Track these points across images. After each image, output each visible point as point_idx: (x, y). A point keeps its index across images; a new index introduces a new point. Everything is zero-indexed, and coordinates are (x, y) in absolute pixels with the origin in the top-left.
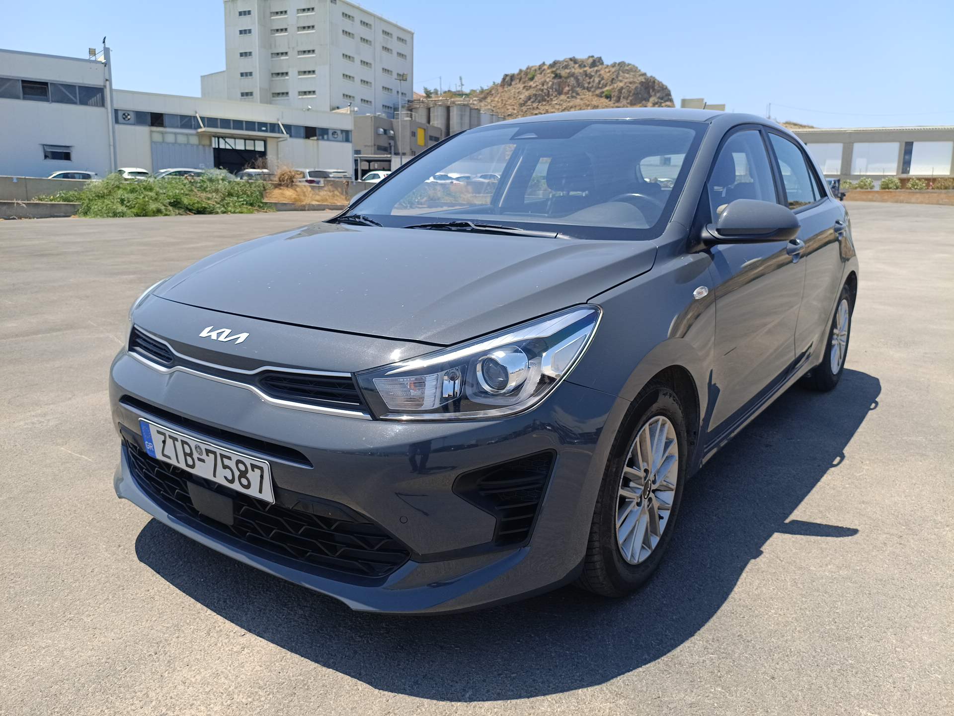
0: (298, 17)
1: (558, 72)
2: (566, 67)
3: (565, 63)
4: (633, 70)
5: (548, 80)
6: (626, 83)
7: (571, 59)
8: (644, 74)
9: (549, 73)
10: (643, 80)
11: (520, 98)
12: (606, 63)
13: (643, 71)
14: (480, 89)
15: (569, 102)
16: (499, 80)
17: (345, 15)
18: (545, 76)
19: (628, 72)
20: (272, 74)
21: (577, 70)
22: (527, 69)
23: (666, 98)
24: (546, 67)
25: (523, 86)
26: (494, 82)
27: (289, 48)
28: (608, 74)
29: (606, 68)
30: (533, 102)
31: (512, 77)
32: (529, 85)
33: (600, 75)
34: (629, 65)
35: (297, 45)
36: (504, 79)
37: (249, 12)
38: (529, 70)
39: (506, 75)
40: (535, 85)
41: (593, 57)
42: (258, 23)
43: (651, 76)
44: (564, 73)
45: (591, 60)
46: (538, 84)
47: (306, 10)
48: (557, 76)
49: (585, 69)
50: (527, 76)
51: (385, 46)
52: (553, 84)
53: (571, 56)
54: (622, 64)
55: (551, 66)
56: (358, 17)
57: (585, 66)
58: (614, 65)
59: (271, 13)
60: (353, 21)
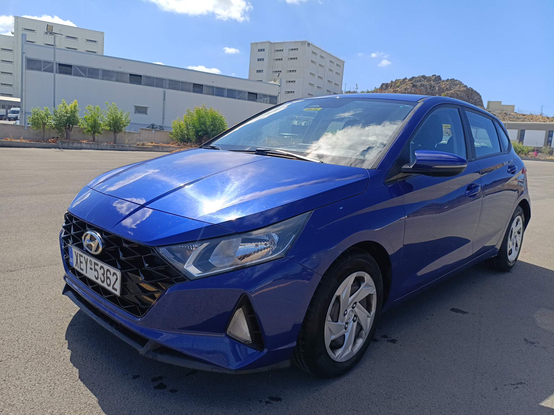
0: (289, 53)
1: (415, 83)
3: (419, 79)
5: (408, 87)
6: (455, 91)
7: (422, 76)
9: (409, 84)
10: (465, 90)
12: (443, 79)
13: (465, 84)
14: (367, 91)
16: (379, 86)
17: (313, 52)
18: (406, 85)
19: (456, 85)
21: (425, 83)
23: (478, 101)
24: (407, 80)
25: (393, 90)
26: (375, 87)
27: (282, 69)
28: (444, 85)
29: (443, 82)
31: (387, 85)
32: (396, 90)
33: (439, 86)
34: (457, 80)
35: (287, 68)
36: (382, 86)
37: (264, 50)
38: (397, 82)
40: (401, 90)
42: (268, 56)
43: (470, 88)
45: (434, 77)
47: (294, 50)
49: (430, 82)
50: (395, 84)
51: (330, 68)
52: (411, 90)
54: (452, 80)
55: (411, 80)
56: (319, 53)
58: (448, 80)
59: (275, 50)
60: (316, 56)
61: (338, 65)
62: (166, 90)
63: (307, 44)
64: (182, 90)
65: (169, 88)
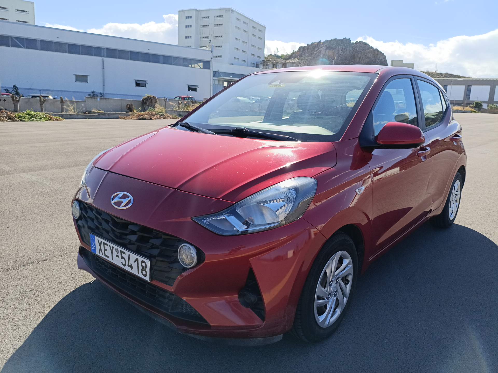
0: (215, 20)
1: (328, 46)
2: (332, 44)
3: (332, 41)
4: (367, 45)
8: (372, 48)
9: (323, 46)
10: (372, 51)
11: (308, 59)
12: (352, 42)
13: (372, 46)
14: (286, 54)
16: (297, 50)
18: (321, 48)
21: (338, 45)
23: (383, 60)
24: (322, 43)
27: (209, 34)
28: (354, 47)
29: (352, 44)
31: (304, 48)
33: (349, 48)
34: (364, 43)
35: (214, 33)
36: (299, 49)
37: (191, 17)
38: (312, 45)
39: (301, 47)
40: (316, 52)
41: (345, 38)
42: (195, 22)
43: (376, 49)
44: (331, 46)
45: (345, 40)
47: (219, 17)
48: (327, 48)
49: (342, 45)
50: (311, 47)
52: (325, 52)
53: (334, 38)
54: (361, 42)
55: (324, 43)
56: (242, 20)
57: (342, 43)
58: (356, 43)
59: (201, 17)
60: (240, 22)
61: (260, 30)
62: (104, 58)
63: (231, 11)
64: (120, 58)
65: (108, 56)
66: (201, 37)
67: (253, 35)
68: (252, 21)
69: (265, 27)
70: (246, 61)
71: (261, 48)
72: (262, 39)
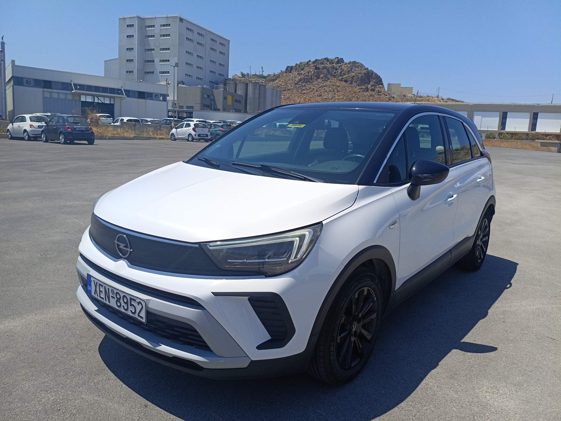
0: (161, 29)
1: (318, 66)
2: (322, 63)
3: (322, 61)
4: (362, 66)
5: (311, 70)
6: (356, 73)
7: (325, 59)
8: (367, 69)
9: (312, 67)
10: (366, 72)
11: (295, 80)
12: (345, 61)
13: (366, 67)
14: (273, 74)
15: (323, 83)
16: (284, 69)
17: (188, 29)
18: (310, 68)
19: (358, 67)
20: (145, 61)
21: (329, 65)
22: (300, 63)
23: (379, 83)
24: (311, 63)
25: (297, 73)
26: (281, 71)
27: (155, 47)
28: (346, 68)
29: (345, 64)
30: (302, 83)
31: (292, 68)
32: (301, 72)
33: (342, 68)
34: (359, 63)
35: (160, 45)
36: (287, 69)
37: (133, 25)
38: (301, 64)
39: (288, 67)
40: (304, 73)
41: (338, 58)
42: (138, 32)
43: (371, 70)
44: (321, 66)
45: (337, 60)
46: (306, 72)
47: (166, 26)
48: (317, 68)
49: (333, 65)
50: (300, 67)
51: (212, 47)
52: (314, 73)
53: (325, 57)
54: (354, 63)
55: (314, 62)
56: (196, 31)
57: (333, 63)
58: (350, 63)
59: (145, 26)
60: (193, 33)
61: (221, 44)
63: (178, 20)
66: (145, 49)
67: (212, 49)
68: (210, 32)
69: (229, 41)
70: (202, 79)
71: (225, 66)
72: (225, 54)
